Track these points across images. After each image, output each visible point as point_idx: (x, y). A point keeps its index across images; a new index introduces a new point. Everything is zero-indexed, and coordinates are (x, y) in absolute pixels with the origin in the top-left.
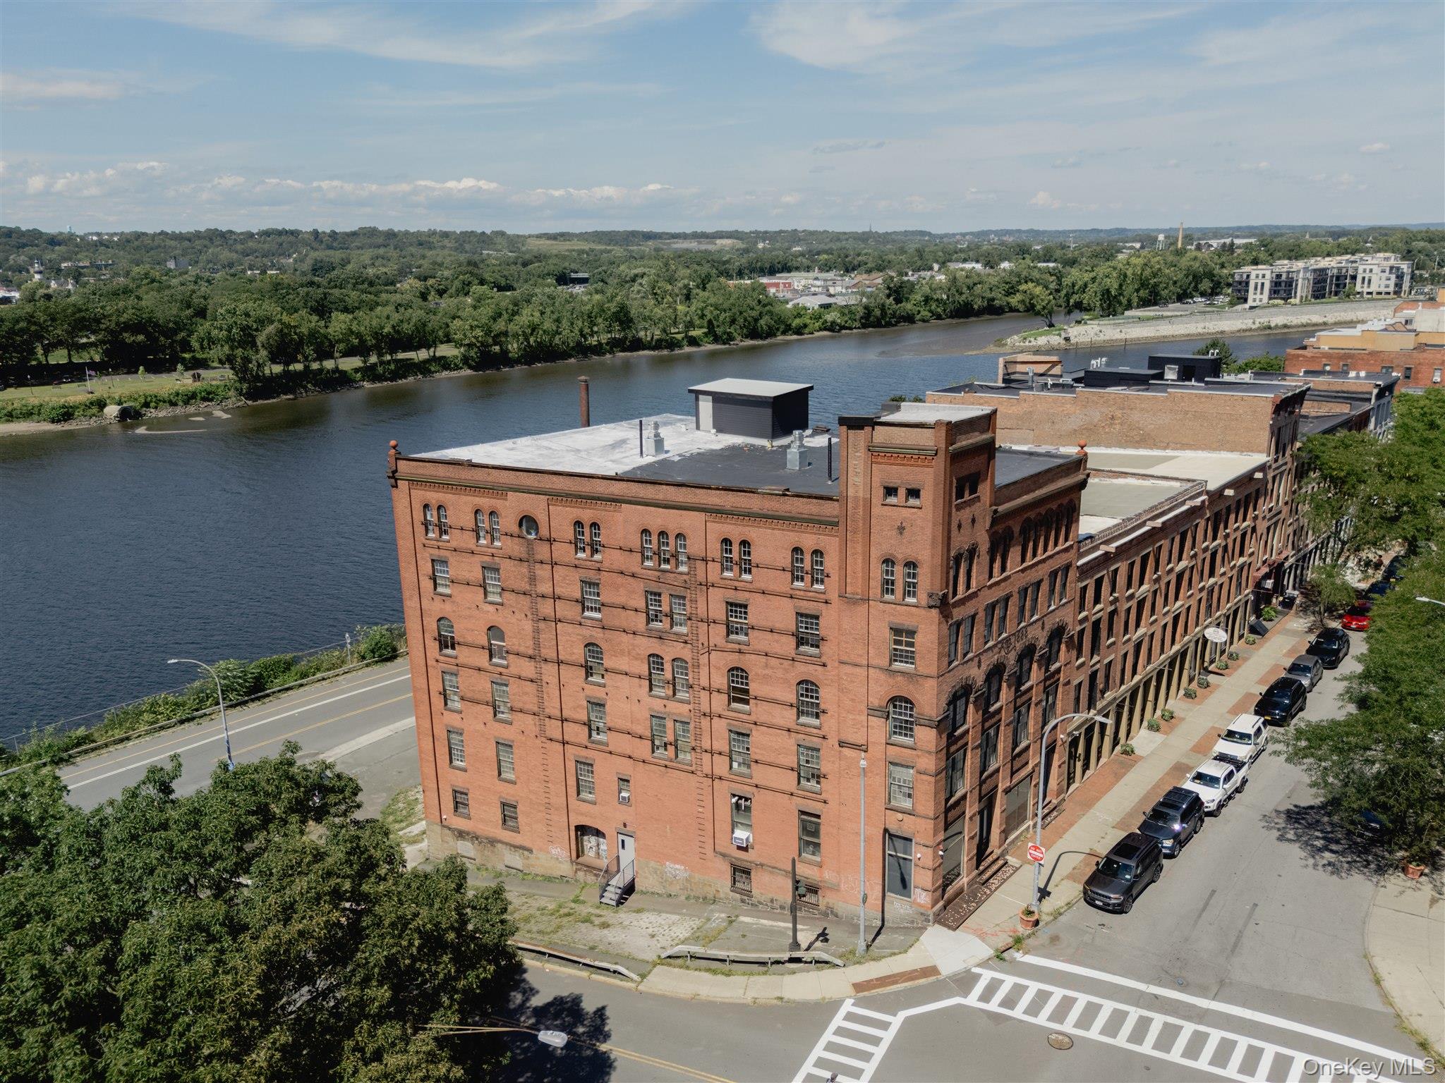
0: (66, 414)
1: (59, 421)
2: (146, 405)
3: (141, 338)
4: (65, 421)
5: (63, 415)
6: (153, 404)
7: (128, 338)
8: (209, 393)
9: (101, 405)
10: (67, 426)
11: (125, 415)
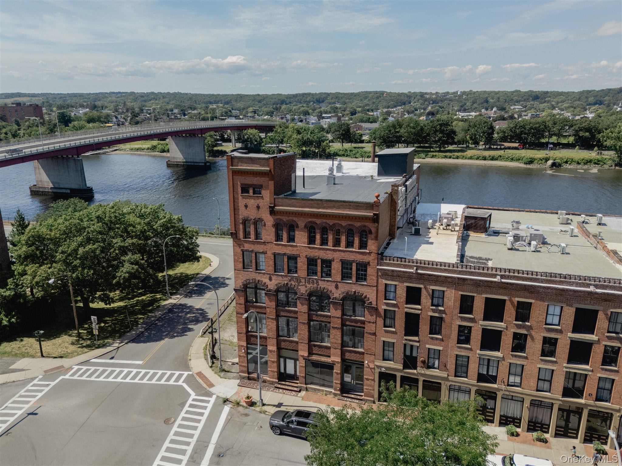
0: (531, 161)
1: (527, 164)
2: (566, 162)
3: (587, 134)
4: (529, 164)
5: (529, 162)
6: (569, 162)
7: (581, 134)
8: (598, 161)
9: (547, 160)
10: (528, 166)
11: (554, 165)
